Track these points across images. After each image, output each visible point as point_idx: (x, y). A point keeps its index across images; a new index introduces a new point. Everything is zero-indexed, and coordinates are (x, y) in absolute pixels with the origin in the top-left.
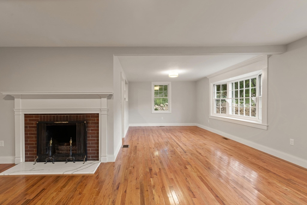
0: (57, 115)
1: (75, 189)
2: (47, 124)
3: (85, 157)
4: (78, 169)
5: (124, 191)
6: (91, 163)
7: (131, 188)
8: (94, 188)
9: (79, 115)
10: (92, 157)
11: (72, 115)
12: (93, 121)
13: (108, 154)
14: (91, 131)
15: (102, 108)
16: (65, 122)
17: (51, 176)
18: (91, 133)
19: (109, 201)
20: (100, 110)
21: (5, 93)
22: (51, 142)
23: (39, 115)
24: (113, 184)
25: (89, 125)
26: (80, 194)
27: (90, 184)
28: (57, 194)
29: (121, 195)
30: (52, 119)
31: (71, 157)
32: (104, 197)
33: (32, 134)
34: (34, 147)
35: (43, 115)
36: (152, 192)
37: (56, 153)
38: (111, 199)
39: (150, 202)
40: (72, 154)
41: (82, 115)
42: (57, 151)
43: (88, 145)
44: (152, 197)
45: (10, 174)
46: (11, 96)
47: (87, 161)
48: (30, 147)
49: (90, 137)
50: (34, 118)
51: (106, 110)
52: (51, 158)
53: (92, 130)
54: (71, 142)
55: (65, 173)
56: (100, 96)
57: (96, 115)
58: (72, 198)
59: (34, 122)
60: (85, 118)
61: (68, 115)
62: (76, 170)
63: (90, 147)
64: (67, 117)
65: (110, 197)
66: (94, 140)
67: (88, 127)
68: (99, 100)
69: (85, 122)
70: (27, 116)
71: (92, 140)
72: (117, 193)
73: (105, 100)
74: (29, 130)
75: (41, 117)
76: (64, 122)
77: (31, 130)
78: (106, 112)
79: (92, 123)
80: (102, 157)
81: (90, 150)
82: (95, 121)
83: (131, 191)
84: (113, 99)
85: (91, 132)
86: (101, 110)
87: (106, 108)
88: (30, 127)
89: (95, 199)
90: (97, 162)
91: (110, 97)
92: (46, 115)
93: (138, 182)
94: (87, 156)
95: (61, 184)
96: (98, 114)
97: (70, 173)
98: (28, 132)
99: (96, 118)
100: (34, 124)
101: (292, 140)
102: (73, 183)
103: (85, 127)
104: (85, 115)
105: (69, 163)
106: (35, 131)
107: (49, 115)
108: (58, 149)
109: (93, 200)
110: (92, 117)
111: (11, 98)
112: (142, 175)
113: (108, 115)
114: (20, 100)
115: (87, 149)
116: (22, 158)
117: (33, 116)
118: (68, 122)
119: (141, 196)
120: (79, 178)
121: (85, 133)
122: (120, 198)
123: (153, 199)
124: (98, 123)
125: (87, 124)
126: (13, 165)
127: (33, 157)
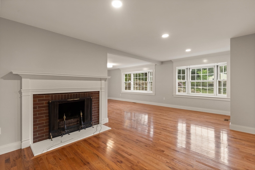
0: (68, 94)
2: (59, 102)
9: (85, 93)
10: (95, 123)
11: (81, 93)
12: (95, 96)
13: (105, 118)
15: (102, 87)
16: (77, 99)
20: (100, 89)
22: (65, 117)
23: (50, 95)
30: (63, 97)
33: (42, 114)
34: (44, 126)
35: (54, 95)
41: (88, 93)
43: (93, 114)
46: (19, 75)
48: (39, 127)
50: (44, 98)
51: (104, 89)
53: (94, 103)
54: (81, 114)
56: (101, 79)
57: (97, 92)
59: (44, 102)
60: (90, 95)
61: (78, 93)
64: (77, 95)
66: (96, 110)
68: (100, 82)
69: (91, 98)
70: (35, 96)
74: (38, 111)
75: (52, 97)
76: (75, 99)
77: (41, 110)
79: (94, 98)
82: (96, 96)
85: (94, 105)
87: (104, 87)
88: (39, 107)
90: (98, 125)
92: (57, 95)
96: (99, 91)
98: (37, 113)
99: (97, 95)
100: (45, 103)
101: (164, 98)
103: (91, 100)
104: (90, 93)
106: (45, 111)
107: (60, 94)
110: (95, 94)
114: (30, 80)
115: (92, 118)
116: (31, 142)
117: (44, 96)
118: (79, 99)
121: (91, 106)
124: (99, 98)
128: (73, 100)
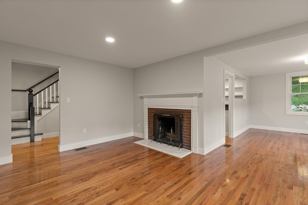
1: (163, 163)
2: (158, 115)
3: (181, 144)
4: (172, 152)
5: (194, 177)
6: (184, 150)
7: (201, 178)
8: (174, 167)
9: (177, 111)
10: (186, 146)
12: (187, 116)
13: (198, 147)
14: (186, 124)
15: (193, 105)
17: (155, 151)
18: (185, 126)
19: (177, 179)
20: (191, 107)
21: (140, 95)
22: (160, 128)
23: (155, 109)
24: (190, 170)
25: (184, 119)
26: (163, 166)
27: (173, 163)
28: (152, 162)
29: (188, 179)
31: (171, 142)
32: (176, 175)
33: (151, 121)
34: (152, 130)
36: (218, 188)
37: (166, 138)
38: (179, 178)
39: (209, 194)
40: (172, 140)
42: (166, 136)
43: (183, 136)
44: (214, 192)
45: (138, 144)
46: (142, 96)
47: (183, 149)
49: (185, 130)
51: (197, 107)
52: (160, 140)
54: (172, 130)
55: (163, 152)
56: (191, 95)
57: (189, 111)
58: (157, 167)
61: (171, 110)
62: (171, 152)
63: (184, 137)
64: (170, 111)
65: (180, 176)
66: (188, 132)
67: (183, 120)
68: (191, 98)
69: (181, 116)
70: (149, 109)
71: (186, 132)
72: (187, 176)
73: (195, 98)
76: (167, 115)
77: (151, 119)
78: (196, 109)
79: (186, 118)
80: (193, 148)
81: (185, 140)
82: (188, 116)
83: (200, 180)
84: (203, 97)
86: (193, 107)
87: (197, 105)
89: (169, 173)
90: (189, 151)
91: (200, 95)
93: (212, 177)
94: (182, 144)
95: (157, 157)
96: (191, 110)
97: (166, 152)
100: (152, 115)
102: (164, 159)
103: (181, 120)
104: (181, 111)
105: (170, 146)
106: (153, 120)
108: (166, 135)
109: (168, 173)
110: (186, 112)
111: (142, 98)
112: (221, 173)
113: (198, 112)
114: (146, 99)
115: (182, 139)
116: (147, 137)
118: (170, 115)
119: (204, 187)
120: (170, 157)
121: (181, 126)
122: (187, 180)
123: (214, 194)
124: (190, 118)
125: (182, 118)
126: (143, 139)
127: (152, 137)
128: (165, 116)
